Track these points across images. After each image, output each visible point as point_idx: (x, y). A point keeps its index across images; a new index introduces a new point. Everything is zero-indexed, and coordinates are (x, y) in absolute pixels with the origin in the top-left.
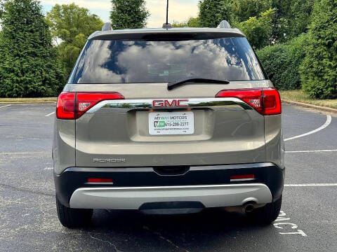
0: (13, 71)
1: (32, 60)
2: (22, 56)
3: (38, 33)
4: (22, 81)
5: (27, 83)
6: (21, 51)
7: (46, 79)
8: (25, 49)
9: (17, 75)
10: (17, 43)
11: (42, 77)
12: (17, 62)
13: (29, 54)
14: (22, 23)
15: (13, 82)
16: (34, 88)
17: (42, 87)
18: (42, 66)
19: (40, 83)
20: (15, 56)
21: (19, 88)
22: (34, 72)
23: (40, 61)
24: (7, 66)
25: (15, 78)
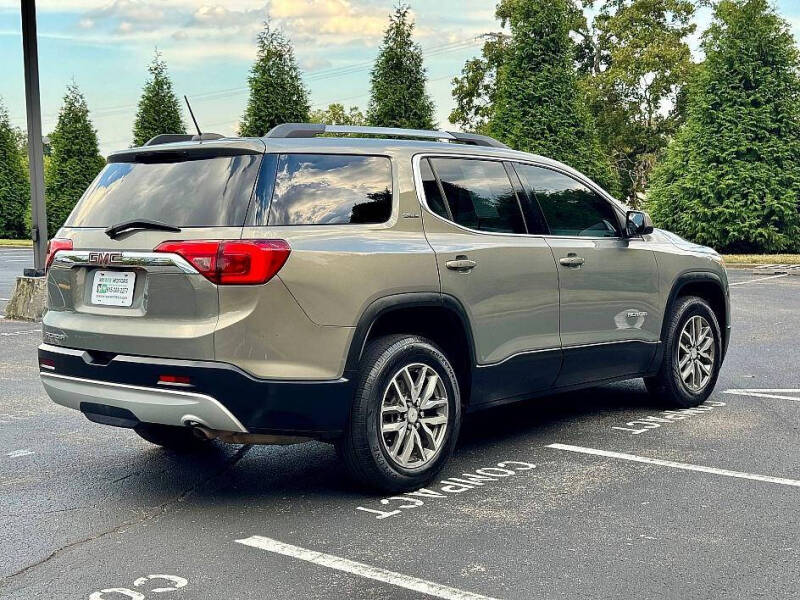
0: (700, 196)
1: (745, 170)
2: (725, 161)
3: (769, 107)
4: (714, 217)
5: (726, 221)
6: (723, 150)
7: (772, 212)
8: (733, 144)
9: (706, 204)
10: (716, 132)
11: (764, 208)
12: (710, 175)
13: (739, 155)
14: (733, 88)
15: (697, 219)
16: (740, 231)
17: (760, 230)
18: (767, 183)
19: (756, 222)
20: (709, 162)
21: (709, 232)
22: (745, 196)
23: (763, 171)
24: (688, 185)
25: (701, 210)
